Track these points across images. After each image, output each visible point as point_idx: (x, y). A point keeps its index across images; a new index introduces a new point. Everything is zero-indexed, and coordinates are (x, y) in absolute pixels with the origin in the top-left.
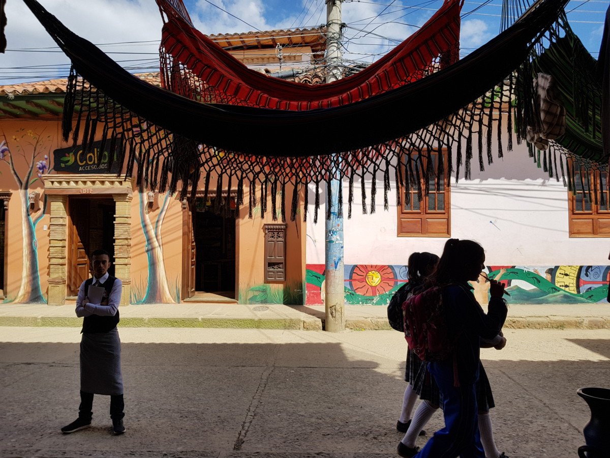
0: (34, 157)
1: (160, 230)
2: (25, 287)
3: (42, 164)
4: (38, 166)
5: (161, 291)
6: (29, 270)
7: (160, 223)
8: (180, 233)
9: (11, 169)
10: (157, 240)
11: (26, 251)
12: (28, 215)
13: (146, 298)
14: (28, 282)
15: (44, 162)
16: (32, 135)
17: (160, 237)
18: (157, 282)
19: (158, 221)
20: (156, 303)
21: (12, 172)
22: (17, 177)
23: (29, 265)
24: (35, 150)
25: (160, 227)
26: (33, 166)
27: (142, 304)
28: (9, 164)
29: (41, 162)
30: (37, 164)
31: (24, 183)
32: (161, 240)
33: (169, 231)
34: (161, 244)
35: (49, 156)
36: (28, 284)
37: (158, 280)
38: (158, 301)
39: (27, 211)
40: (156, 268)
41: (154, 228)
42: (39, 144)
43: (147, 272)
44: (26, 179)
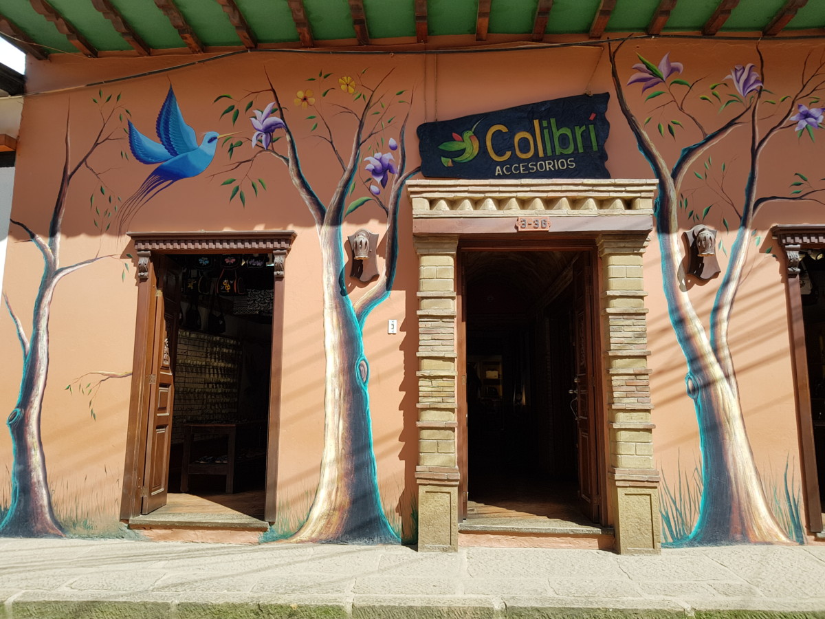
0: (359, 145)
1: (724, 333)
2: (330, 495)
3: (380, 160)
4: (371, 167)
5: (744, 505)
6: (344, 442)
7: (725, 313)
8: (783, 341)
9: (293, 174)
10: (719, 360)
11: (333, 389)
12: (343, 293)
13: (701, 525)
14: (339, 478)
15: (388, 157)
16: (351, 90)
17: (725, 353)
18: (728, 479)
19: (717, 309)
20: (732, 541)
21: (296, 181)
22: (310, 193)
23: (344, 428)
24: (361, 127)
25: (724, 327)
26: (355, 166)
27: (692, 543)
28: (287, 161)
29: (378, 155)
30: (368, 162)
31: (329, 209)
32: (729, 362)
33: (750, 335)
34: (730, 371)
35: (402, 141)
36: (342, 484)
37: (732, 475)
38: (738, 536)
39: (340, 281)
40: (723, 439)
41: (705, 328)
42: (370, 112)
43: (696, 453)
44: (334, 199)
